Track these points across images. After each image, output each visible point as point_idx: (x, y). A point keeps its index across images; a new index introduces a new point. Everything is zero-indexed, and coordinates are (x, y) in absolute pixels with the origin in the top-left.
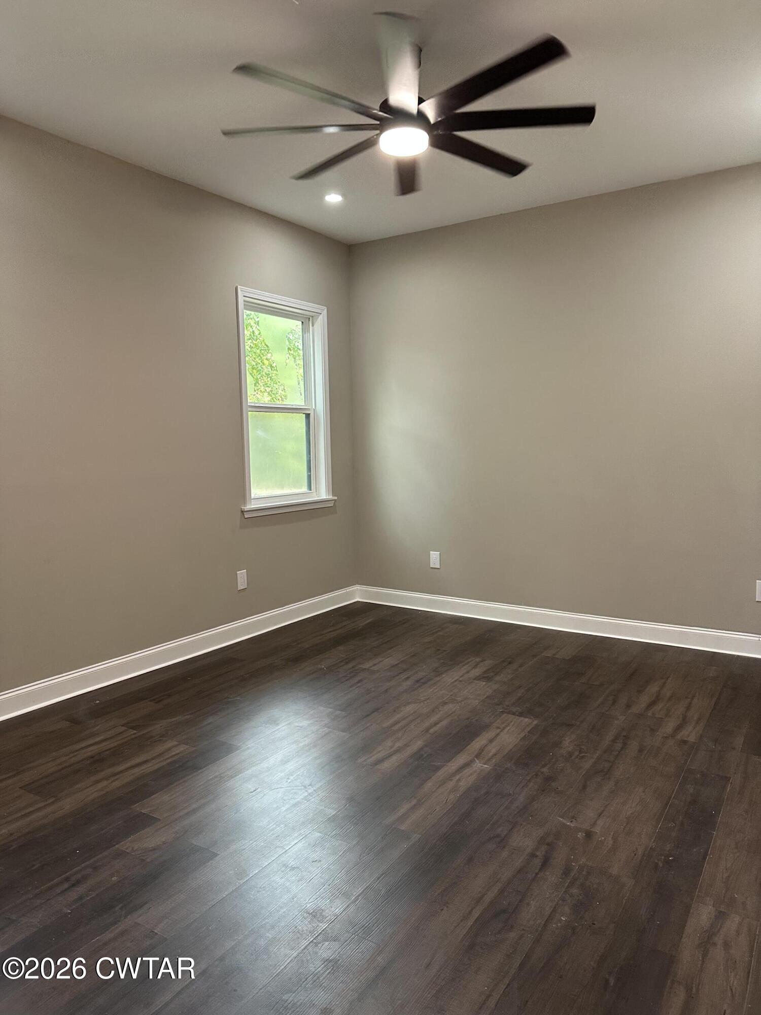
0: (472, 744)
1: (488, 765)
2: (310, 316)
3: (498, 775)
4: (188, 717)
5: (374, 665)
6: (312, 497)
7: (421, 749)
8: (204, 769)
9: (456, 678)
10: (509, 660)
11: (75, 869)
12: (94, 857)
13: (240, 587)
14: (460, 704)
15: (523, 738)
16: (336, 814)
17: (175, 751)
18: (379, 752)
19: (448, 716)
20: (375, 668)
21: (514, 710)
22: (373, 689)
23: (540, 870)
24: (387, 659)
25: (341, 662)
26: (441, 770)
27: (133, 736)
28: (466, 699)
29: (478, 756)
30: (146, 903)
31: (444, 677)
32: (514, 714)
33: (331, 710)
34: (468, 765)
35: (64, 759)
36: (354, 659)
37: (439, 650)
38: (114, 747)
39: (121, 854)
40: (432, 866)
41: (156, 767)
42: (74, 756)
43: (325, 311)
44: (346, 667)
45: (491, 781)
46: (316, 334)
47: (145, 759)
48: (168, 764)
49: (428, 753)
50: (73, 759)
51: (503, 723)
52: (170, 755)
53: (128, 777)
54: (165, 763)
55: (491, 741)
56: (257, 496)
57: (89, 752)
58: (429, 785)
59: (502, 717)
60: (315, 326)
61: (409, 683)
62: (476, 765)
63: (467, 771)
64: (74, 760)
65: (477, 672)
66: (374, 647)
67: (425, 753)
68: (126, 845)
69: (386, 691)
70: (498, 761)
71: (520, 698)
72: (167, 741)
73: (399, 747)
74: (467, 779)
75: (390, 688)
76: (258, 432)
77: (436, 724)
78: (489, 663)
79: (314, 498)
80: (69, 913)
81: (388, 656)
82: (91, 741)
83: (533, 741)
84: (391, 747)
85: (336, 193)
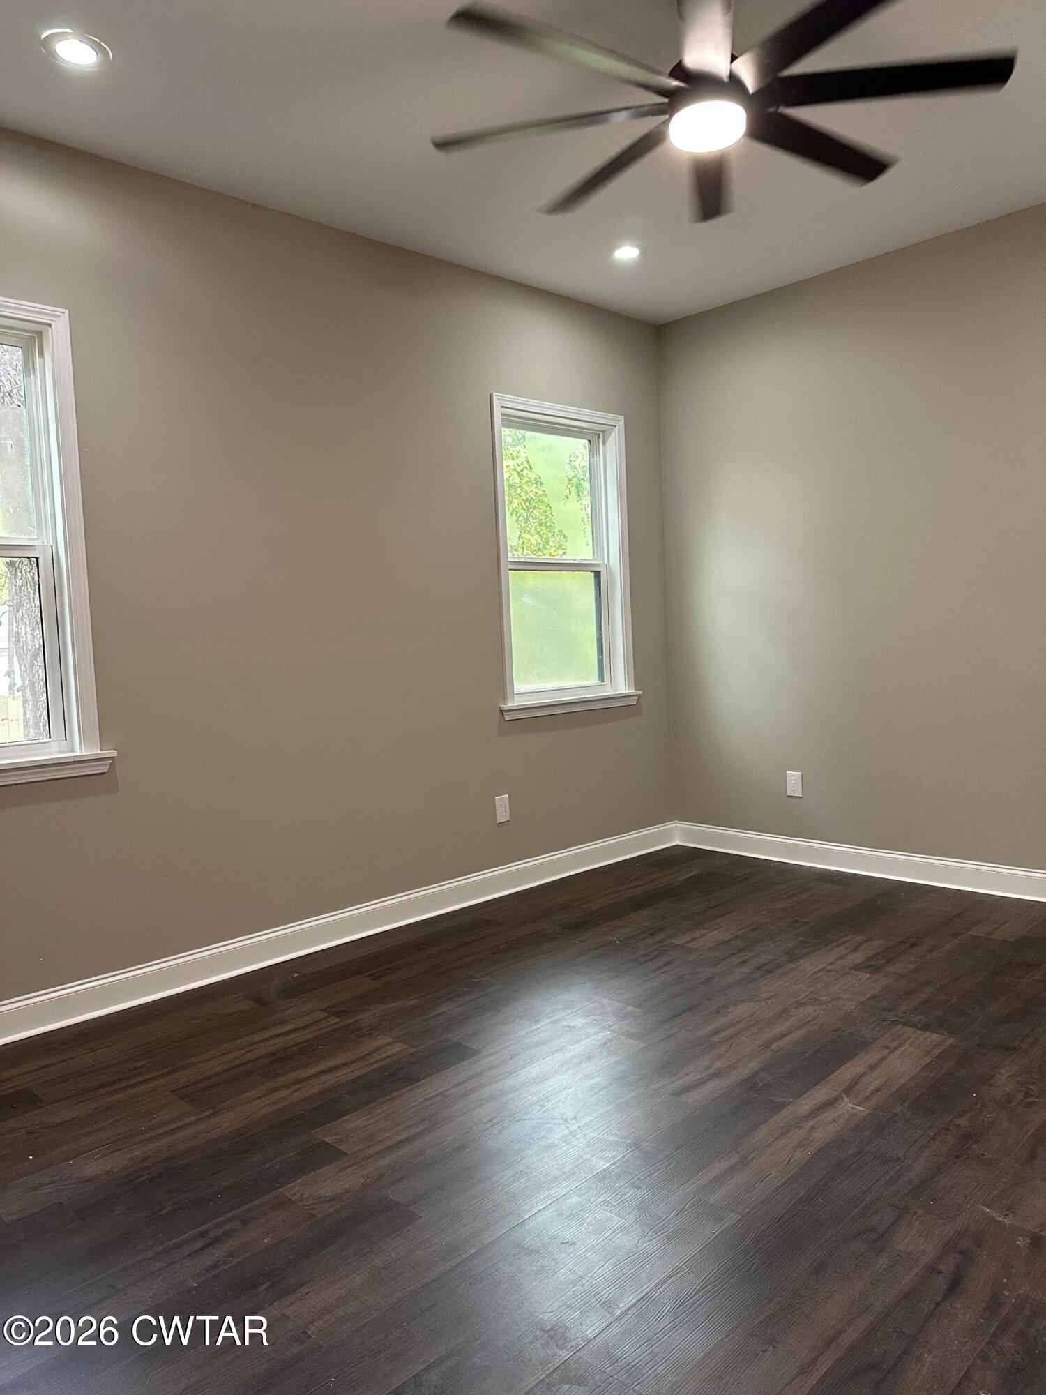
0: (840, 1071)
1: (863, 1107)
2: (600, 431)
3: (879, 1125)
4: (412, 1002)
5: (693, 940)
6: (606, 692)
7: (755, 1074)
8: (423, 1081)
9: (821, 966)
10: (912, 940)
11: (216, 1220)
12: (246, 1204)
13: (500, 819)
14: (824, 1006)
15: (927, 1065)
16: (608, 1168)
17: (385, 1052)
18: (687, 1074)
19: (805, 1024)
20: (693, 945)
21: (915, 1019)
22: (687, 977)
23: (945, 1297)
24: (714, 932)
25: (643, 932)
26: (784, 1110)
27: (337, 1026)
28: (836, 998)
29: (848, 1090)
30: (302, 1285)
31: (801, 964)
32: (914, 1026)
33: (618, 1004)
34: (830, 1104)
35: (238, 1053)
36: (662, 929)
37: (797, 921)
38: (307, 1041)
39: (283, 1203)
40: (754, 1272)
41: (359, 1073)
42: (248, 1052)
43: (622, 423)
44: (650, 941)
45: (867, 1133)
46: (608, 457)
47: (343, 1062)
48: (374, 1071)
49: (765, 1082)
50: (249, 1054)
51: (893, 1040)
52: (379, 1057)
53: (315, 1087)
54: (369, 1069)
55: (872, 1068)
56: (522, 691)
57: (270, 1047)
58: (761, 1134)
59: (893, 1031)
60: (607, 444)
61: (746, 969)
62: (844, 1106)
63: (829, 1115)
64: (250, 1056)
65: (858, 957)
66: (697, 914)
67: (761, 1080)
68: (293, 1189)
69: (707, 981)
70: (881, 1101)
71: (925, 1002)
72: (378, 1035)
73: (718, 1069)
74: (828, 1127)
75: (713, 978)
76: (523, 599)
77: (783, 1036)
78: (878, 944)
79: (609, 692)
80: (195, 1288)
81: (717, 927)
82: (278, 1030)
83: (942, 1072)
84: (707, 1069)
85: (630, 245)
